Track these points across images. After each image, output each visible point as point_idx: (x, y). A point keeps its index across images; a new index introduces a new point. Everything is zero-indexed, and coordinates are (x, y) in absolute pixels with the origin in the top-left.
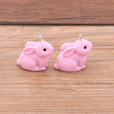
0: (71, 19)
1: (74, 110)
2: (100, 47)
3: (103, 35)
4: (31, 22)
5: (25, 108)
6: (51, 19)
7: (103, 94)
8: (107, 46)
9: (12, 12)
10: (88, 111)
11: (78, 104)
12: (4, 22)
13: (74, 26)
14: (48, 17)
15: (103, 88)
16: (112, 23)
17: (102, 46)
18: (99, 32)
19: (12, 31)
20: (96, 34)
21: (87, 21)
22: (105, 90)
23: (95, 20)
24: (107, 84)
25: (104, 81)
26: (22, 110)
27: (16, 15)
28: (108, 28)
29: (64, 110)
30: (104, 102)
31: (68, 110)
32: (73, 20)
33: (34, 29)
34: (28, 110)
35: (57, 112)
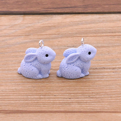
0: (73, 8)
1: (77, 93)
2: (103, 34)
3: (105, 22)
4: (33, 11)
5: (28, 92)
6: (53, 8)
7: (106, 78)
8: (110, 33)
9: (14, 2)
10: (91, 94)
11: (81, 88)
12: (6, 11)
13: (76, 15)
14: (50, 6)
15: (106, 73)
16: (115, 11)
17: (105, 33)
18: (102, 20)
19: (14, 20)
20: (98, 22)
21: (90, 10)
22: (108, 74)
23: (97, 9)
24: (110, 69)
25: (107, 66)
26: (25, 94)
27: (17, 5)
28: (110, 16)
29: (67, 93)
30: (107, 85)
31: (71, 93)
32: (76, 8)
33: (36, 18)
34: (31, 95)
35: (60, 95)
